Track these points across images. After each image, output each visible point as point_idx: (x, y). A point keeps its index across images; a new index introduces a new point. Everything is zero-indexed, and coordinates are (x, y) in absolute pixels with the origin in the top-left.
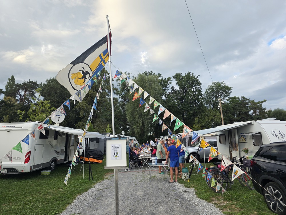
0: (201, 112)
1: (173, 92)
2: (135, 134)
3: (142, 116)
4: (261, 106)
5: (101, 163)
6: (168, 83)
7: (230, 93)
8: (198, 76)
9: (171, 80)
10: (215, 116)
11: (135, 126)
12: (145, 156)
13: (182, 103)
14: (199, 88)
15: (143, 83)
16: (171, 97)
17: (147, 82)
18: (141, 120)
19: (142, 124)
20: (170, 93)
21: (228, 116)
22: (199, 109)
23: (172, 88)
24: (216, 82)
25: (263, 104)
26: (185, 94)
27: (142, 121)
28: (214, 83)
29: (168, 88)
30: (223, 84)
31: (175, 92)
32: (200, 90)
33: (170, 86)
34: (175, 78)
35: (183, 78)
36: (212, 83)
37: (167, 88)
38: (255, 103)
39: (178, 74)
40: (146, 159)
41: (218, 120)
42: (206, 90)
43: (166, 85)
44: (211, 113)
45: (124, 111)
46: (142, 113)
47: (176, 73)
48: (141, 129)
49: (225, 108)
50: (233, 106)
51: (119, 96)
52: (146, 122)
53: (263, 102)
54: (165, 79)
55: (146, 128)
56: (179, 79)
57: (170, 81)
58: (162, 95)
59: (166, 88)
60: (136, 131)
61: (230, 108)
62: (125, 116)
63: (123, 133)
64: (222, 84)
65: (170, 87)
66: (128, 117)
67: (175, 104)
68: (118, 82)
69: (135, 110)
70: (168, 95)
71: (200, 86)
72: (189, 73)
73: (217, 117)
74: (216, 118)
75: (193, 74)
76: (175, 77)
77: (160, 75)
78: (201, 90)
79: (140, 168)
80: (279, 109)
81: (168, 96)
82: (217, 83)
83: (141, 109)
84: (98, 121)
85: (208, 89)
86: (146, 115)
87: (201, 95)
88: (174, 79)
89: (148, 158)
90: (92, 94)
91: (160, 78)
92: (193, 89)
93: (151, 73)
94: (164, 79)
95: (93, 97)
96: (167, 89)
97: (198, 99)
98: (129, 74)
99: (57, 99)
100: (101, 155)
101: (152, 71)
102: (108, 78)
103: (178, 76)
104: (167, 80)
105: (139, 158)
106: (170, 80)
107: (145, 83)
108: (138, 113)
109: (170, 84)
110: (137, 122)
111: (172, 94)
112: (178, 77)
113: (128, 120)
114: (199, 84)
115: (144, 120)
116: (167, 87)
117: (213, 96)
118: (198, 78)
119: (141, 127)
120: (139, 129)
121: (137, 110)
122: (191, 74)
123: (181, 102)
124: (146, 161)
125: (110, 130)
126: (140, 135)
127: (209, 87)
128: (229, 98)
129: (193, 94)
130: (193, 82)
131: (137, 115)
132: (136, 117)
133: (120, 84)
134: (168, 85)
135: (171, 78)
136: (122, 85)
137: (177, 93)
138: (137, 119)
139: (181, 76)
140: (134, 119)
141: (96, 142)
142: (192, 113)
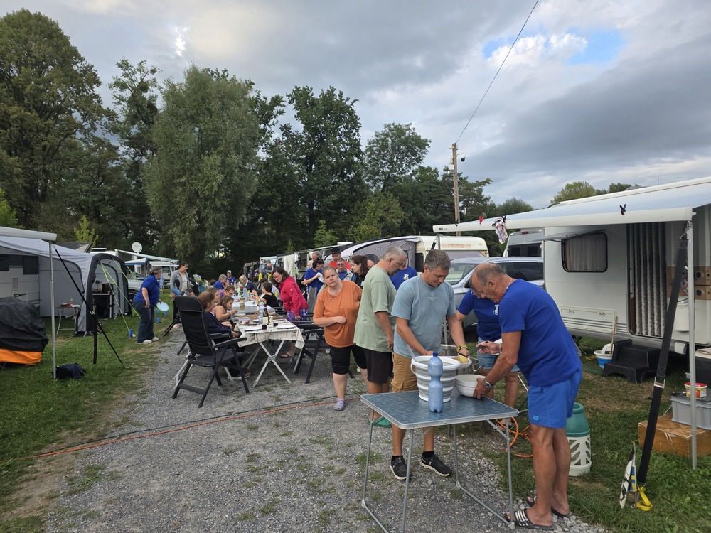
0: (356, 200)
1: (286, 138)
2: (176, 253)
3: (199, 202)
4: (480, 191)
5: (37, 364)
6: (275, 112)
7: (424, 155)
8: (354, 102)
9: (282, 104)
10: (387, 210)
11: (175, 230)
12: (268, 330)
13: (309, 171)
14: (354, 134)
15: (203, 99)
16: (280, 152)
17: (213, 98)
18: (194, 212)
19: (197, 222)
20: (278, 141)
21: (416, 212)
22: (352, 190)
23: (285, 129)
24: (393, 124)
25: (484, 188)
26: (320, 147)
27: (199, 216)
28: (389, 126)
29: (273, 128)
30: (409, 129)
31: (292, 139)
32: (356, 140)
33: (280, 123)
34: (293, 99)
35: (314, 103)
36: (385, 126)
37: (270, 126)
38: (470, 184)
39: (302, 88)
40: (272, 344)
41: (394, 221)
42: (370, 143)
43: (269, 117)
44: (380, 203)
45: (139, 184)
46: (196, 192)
47: (296, 87)
48: (194, 240)
49: (410, 192)
50: (427, 189)
51: (122, 137)
52: (211, 217)
53: (484, 183)
54: (265, 99)
55: (208, 234)
56: (305, 103)
57: (278, 108)
58: (257, 146)
59: (267, 126)
60: (178, 243)
61: (420, 193)
62: (142, 198)
63: (137, 247)
64: (407, 130)
65: (278, 126)
66: (151, 201)
67: (291, 173)
68: (116, 94)
69: (176, 181)
70: (272, 147)
71: (357, 131)
72: (332, 91)
73: (393, 213)
74: (390, 216)
75: (341, 94)
76: (291, 99)
77: (249, 86)
78: (359, 142)
79: (248, 392)
80: (514, 200)
81: (272, 149)
82: (395, 127)
83: (195, 179)
84: (48, 207)
85: (374, 140)
86: (211, 198)
87: (359, 153)
88: (290, 103)
89: (284, 338)
90: (22, 120)
91: (251, 94)
92: (340, 136)
93: (223, 76)
94: (261, 98)
95: (25, 130)
96: (269, 129)
97: (350, 166)
98: (153, 71)
100: (35, 328)
101: (225, 71)
102: (81, 75)
103: (301, 96)
104: (270, 104)
105: (241, 344)
106: (278, 104)
107: (207, 101)
108: (184, 190)
109: (279, 117)
110: (181, 218)
111: (285, 144)
112: (301, 99)
113: (154, 210)
114: (354, 123)
115: (204, 213)
116: (271, 123)
117: (385, 160)
118: (353, 108)
119: (193, 233)
120: (188, 239)
121: (183, 180)
122: (336, 93)
123: (307, 170)
124: (272, 353)
125: (91, 236)
126: (191, 256)
127: (377, 136)
128: (419, 166)
129: (338, 149)
130: (342, 117)
131: (183, 198)
132: (179, 202)
133: (124, 101)
134: (273, 119)
135: (283, 99)
136: (129, 102)
137: (297, 143)
138: (180, 209)
139: (310, 97)
140: (173, 207)
141: (25, 273)
142: (334, 201)
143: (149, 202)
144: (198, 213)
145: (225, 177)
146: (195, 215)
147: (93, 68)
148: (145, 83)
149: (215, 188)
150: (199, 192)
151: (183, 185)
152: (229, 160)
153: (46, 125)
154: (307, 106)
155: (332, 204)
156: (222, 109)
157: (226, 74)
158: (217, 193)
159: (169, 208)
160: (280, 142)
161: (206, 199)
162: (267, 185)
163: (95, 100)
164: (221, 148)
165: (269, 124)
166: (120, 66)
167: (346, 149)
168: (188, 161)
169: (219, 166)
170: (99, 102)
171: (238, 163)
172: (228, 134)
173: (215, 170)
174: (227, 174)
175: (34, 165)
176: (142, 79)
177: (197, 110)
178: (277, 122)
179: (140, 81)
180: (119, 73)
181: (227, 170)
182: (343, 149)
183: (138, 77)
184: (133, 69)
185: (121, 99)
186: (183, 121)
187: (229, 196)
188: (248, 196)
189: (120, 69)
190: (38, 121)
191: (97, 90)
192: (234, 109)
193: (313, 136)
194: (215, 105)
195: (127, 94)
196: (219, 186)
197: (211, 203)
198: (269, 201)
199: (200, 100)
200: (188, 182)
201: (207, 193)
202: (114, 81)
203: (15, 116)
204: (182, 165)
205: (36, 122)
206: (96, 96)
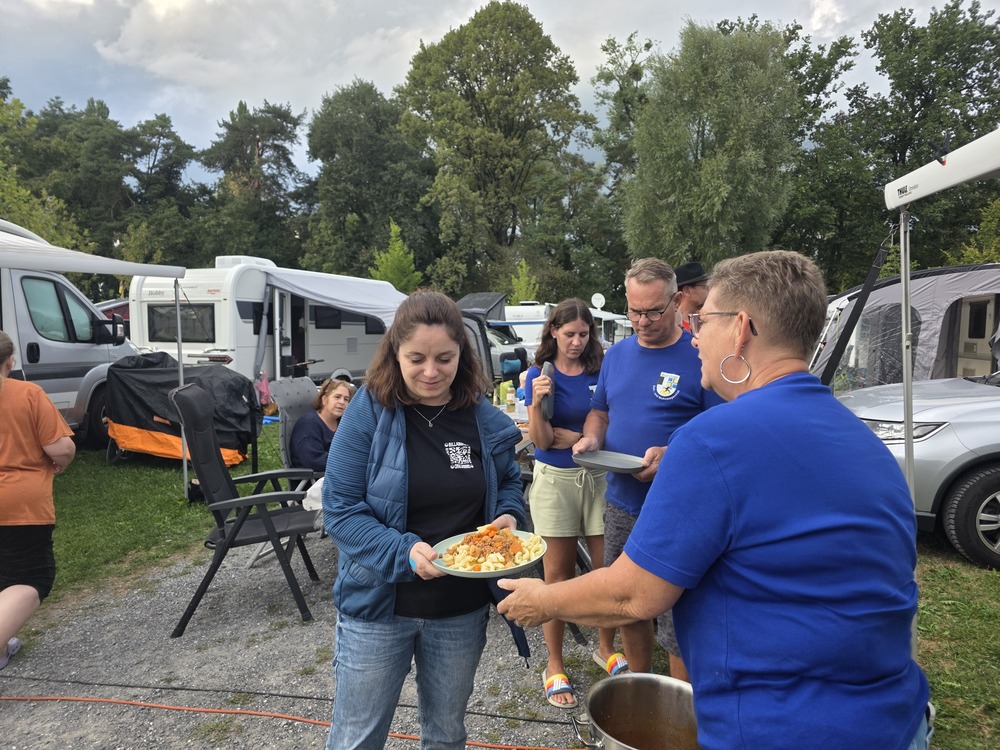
1: (856, 111)
3: (693, 230)
6: (837, 67)
9: (852, 51)
15: (705, 69)
16: (843, 136)
17: (720, 64)
18: (686, 247)
20: (839, 118)
23: (856, 95)
26: (924, 116)
27: (692, 254)
29: (833, 97)
31: (868, 110)
33: (846, 86)
34: (874, 39)
35: (916, 37)
37: (827, 95)
39: (891, 15)
43: (827, 79)
46: (690, 216)
47: (881, 16)
54: (822, 48)
56: (897, 40)
57: (843, 60)
58: (802, 133)
59: (822, 96)
62: (617, 231)
63: (599, 299)
65: (843, 91)
66: (628, 235)
67: (859, 169)
68: (600, 91)
69: (661, 202)
70: (828, 129)
72: (956, 6)
75: (975, 8)
76: (871, 39)
77: (792, 34)
81: (826, 134)
83: (689, 196)
86: (711, 223)
88: (868, 46)
90: (486, 144)
91: (795, 47)
92: (970, 87)
93: (750, 27)
94: (814, 49)
95: (489, 156)
96: (825, 100)
98: (648, 46)
99: (356, 168)
101: (754, 17)
102: (555, 73)
104: (829, 55)
106: (844, 53)
107: (710, 70)
108: (673, 214)
109: (844, 75)
111: (853, 120)
112: (892, 37)
115: (700, 247)
116: (829, 88)
121: (671, 199)
122: (965, 7)
123: (895, 160)
129: (964, 113)
130: (975, 50)
131: (671, 227)
132: (666, 233)
133: (608, 98)
134: (834, 82)
135: (853, 42)
136: (615, 99)
137: (877, 115)
138: (667, 244)
139: (907, 27)
140: (657, 242)
141: (367, 332)
142: (946, 212)
143: (626, 237)
144: (692, 249)
145: (736, 188)
146: (688, 251)
147: (569, 60)
148: (636, 66)
149: (718, 207)
150: (694, 216)
151: (671, 207)
152: (742, 160)
153: (511, 146)
154: (901, 45)
155: (939, 217)
156: (734, 79)
157: (754, 22)
158: (721, 215)
159: (651, 243)
160: (844, 117)
161: (705, 225)
162: (812, 194)
163: (571, 104)
164: (730, 142)
165: (827, 91)
166: (605, 49)
167: (980, 111)
168: (679, 169)
169: (726, 172)
170: (576, 105)
171: (757, 163)
172: (742, 118)
173: (718, 178)
174: (739, 183)
175: (499, 198)
176: (633, 61)
177: (696, 88)
178: (842, 85)
179: (630, 64)
180: (604, 59)
181: (738, 176)
182: (973, 113)
183: (627, 60)
184: (621, 49)
185: (606, 96)
186: (675, 109)
187: (741, 218)
188: (773, 214)
189: (605, 52)
190: (503, 143)
191: (573, 89)
192: (757, 76)
193: (911, 97)
194: (723, 74)
195: (614, 87)
196: (724, 204)
197: (712, 231)
198: (814, 223)
199: (699, 71)
200: (679, 201)
201: (706, 215)
202: (597, 73)
203: (478, 140)
204: (670, 177)
205: (500, 144)
206: (572, 98)
